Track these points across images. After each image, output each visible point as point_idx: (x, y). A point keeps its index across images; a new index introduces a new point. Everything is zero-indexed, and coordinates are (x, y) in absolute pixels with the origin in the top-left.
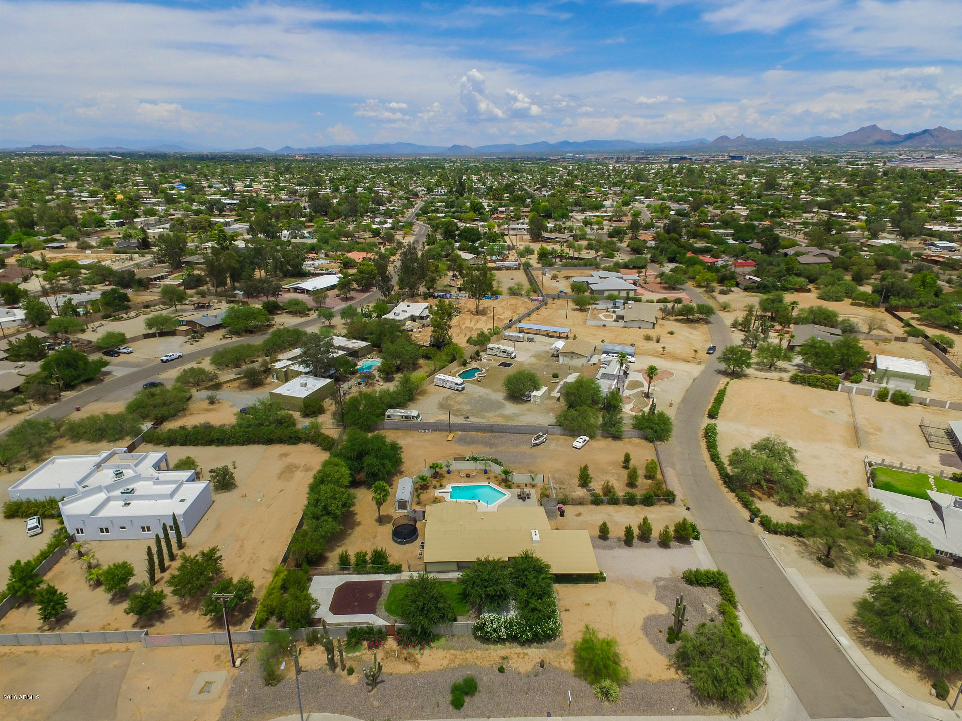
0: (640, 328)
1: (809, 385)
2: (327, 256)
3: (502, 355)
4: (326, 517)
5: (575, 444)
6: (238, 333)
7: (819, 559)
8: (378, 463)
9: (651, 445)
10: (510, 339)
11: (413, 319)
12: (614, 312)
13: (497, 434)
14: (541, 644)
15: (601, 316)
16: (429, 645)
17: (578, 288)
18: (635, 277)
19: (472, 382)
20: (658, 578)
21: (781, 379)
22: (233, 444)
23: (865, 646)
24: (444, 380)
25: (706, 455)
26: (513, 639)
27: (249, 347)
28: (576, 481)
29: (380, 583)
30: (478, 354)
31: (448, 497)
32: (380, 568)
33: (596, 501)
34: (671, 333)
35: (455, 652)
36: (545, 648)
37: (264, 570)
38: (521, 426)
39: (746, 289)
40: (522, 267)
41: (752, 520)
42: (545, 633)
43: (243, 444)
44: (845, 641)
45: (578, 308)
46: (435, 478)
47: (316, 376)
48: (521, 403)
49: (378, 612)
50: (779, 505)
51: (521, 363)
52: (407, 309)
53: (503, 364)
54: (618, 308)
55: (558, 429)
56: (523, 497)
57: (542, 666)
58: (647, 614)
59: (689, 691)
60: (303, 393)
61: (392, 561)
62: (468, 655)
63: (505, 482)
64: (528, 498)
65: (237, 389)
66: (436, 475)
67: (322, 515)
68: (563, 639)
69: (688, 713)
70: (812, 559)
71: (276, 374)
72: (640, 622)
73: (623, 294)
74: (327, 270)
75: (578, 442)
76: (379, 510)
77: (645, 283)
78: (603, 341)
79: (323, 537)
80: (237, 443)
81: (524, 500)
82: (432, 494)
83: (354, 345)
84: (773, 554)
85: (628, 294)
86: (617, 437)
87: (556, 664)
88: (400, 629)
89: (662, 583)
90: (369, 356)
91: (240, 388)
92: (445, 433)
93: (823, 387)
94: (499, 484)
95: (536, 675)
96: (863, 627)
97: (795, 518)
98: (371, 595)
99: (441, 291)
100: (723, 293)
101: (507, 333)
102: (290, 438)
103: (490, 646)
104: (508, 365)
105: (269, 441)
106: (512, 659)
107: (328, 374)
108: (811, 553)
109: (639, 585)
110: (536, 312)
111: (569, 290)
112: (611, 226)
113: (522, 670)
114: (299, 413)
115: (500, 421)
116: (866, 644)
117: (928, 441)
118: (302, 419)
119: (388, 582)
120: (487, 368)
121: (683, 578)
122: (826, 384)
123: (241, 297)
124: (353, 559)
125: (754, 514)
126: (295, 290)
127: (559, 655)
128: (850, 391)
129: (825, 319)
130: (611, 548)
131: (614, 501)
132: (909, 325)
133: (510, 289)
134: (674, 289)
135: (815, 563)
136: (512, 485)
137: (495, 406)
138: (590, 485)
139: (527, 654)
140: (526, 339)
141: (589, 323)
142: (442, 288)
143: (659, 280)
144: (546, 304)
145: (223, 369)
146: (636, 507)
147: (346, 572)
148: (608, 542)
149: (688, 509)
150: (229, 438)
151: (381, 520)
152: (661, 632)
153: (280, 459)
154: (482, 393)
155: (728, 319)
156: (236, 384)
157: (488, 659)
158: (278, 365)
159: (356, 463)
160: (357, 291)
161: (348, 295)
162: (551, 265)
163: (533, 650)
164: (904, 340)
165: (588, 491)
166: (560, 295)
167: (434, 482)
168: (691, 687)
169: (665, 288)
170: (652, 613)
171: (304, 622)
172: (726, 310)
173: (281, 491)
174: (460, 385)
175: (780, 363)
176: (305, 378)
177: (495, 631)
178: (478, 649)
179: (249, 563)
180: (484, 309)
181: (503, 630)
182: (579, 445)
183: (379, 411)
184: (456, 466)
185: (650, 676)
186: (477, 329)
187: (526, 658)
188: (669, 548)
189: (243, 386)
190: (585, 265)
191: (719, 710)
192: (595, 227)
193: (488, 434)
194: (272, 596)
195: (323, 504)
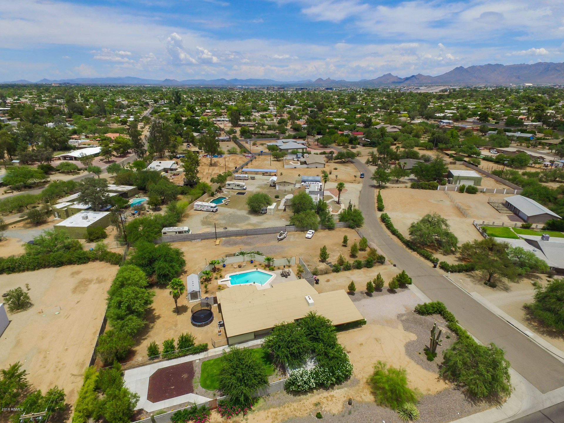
0: (317, 167)
1: (422, 188)
2: (87, 137)
3: (237, 188)
4: (130, 316)
5: (307, 235)
6: (18, 189)
7: (485, 284)
8: (167, 266)
9: (353, 230)
10: (239, 179)
11: (166, 170)
12: (298, 160)
13: (251, 236)
14: (341, 384)
15: (291, 163)
16: (250, 409)
17: (271, 148)
18: (303, 142)
19: (222, 206)
20: (399, 315)
21: (406, 187)
22: (23, 271)
23: (543, 334)
24: (201, 206)
25: (388, 232)
26: (321, 386)
27: (30, 197)
28: (317, 259)
29: (191, 363)
30: (220, 188)
31: (229, 284)
32: (188, 350)
33: (336, 270)
34: (336, 169)
35: (275, 410)
36: (345, 387)
37: (73, 375)
38: (267, 228)
39: (364, 145)
40: (232, 140)
41: (435, 267)
42: (345, 375)
43: (34, 269)
44: (530, 333)
45: (276, 159)
46: (214, 272)
47: (95, 211)
48: (260, 215)
49: (195, 390)
50: (444, 255)
51: (251, 192)
52: (159, 164)
53: (239, 193)
54: (299, 158)
55: (292, 228)
56: (285, 275)
57: (350, 404)
58: (404, 342)
59: (463, 396)
60: (86, 224)
61: (197, 343)
62: (287, 410)
63: (269, 266)
64: (289, 275)
65: (23, 228)
66: (214, 270)
67: (127, 315)
68: (355, 376)
69: (469, 413)
70: (481, 285)
71: (58, 213)
72: (403, 350)
73: (301, 151)
74: (89, 145)
75: (309, 234)
76: (176, 302)
77: (309, 145)
78: (299, 175)
79: (130, 334)
80: (28, 269)
81: (286, 277)
82: (215, 284)
83: (123, 189)
84: (458, 285)
85: (303, 150)
86: (331, 228)
87: (358, 399)
88: (222, 402)
89: (404, 318)
90: (137, 196)
91: (25, 227)
92: (212, 241)
93: (430, 189)
94: (265, 269)
95: (350, 413)
96: (535, 322)
97: (457, 261)
98: (185, 376)
99: (181, 153)
100: (353, 148)
101: (236, 175)
102: (80, 259)
103: (302, 397)
104: (243, 194)
105: (59, 264)
106: (323, 403)
107: (105, 209)
108: (479, 281)
109: (388, 322)
110: (250, 163)
111: (267, 151)
112: (277, 118)
113: (335, 411)
114: (85, 240)
115: (250, 227)
116: (543, 333)
117: (497, 210)
118: (88, 244)
119: (197, 361)
120: (229, 196)
121: (415, 311)
122: (431, 186)
123: (18, 165)
124: (161, 349)
125: (435, 262)
126: (65, 158)
127: (358, 390)
128: (444, 190)
129: (413, 156)
130: (358, 300)
131: (348, 268)
132: (453, 157)
133: (229, 151)
134: (326, 147)
135: (484, 286)
136: (275, 268)
137: (242, 219)
138: (327, 260)
139: (333, 396)
140: (249, 177)
141: (286, 166)
142: (182, 152)
143: (316, 143)
144: (255, 158)
145: (7, 215)
146: (362, 269)
147: (156, 361)
148: (356, 296)
149: (395, 266)
150: (19, 266)
151: (179, 310)
152: (420, 354)
153: (73, 277)
154: (231, 212)
155: (363, 160)
156: (21, 224)
157: (303, 408)
158: (58, 206)
159: (148, 269)
160: (116, 157)
161: (110, 160)
162: (250, 138)
163: (337, 391)
164: (454, 163)
165: (328, 264)
166: (261, 153)
167: (215, 275)
168: (463, 392)
169: (321, 147)
170: (407, 341)
171: (126, 418)
172: (359, 156)
173: (78, 302)
174: (214, 207)
175: (402, 179)
176: (85, 213)
177: (305, 383)
178: (293, 402)
179: (55, 371)
180: (215, 162)
181: (312, 380)
182: (310, 236)
183: (157, 230)
184: (229, 261)
185: (429, 390)
186: (215, 174)
187: (334, 399)
188: (396, 292)
189: (28, 225)
190: (271, 137)
191: (487, 404)
192: (269, 119)
193: (245, 237)
194: (87, 400)
195: (127, 305)
